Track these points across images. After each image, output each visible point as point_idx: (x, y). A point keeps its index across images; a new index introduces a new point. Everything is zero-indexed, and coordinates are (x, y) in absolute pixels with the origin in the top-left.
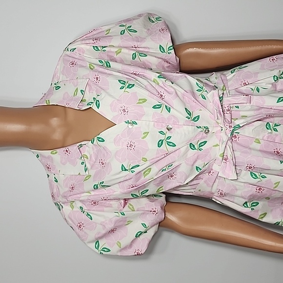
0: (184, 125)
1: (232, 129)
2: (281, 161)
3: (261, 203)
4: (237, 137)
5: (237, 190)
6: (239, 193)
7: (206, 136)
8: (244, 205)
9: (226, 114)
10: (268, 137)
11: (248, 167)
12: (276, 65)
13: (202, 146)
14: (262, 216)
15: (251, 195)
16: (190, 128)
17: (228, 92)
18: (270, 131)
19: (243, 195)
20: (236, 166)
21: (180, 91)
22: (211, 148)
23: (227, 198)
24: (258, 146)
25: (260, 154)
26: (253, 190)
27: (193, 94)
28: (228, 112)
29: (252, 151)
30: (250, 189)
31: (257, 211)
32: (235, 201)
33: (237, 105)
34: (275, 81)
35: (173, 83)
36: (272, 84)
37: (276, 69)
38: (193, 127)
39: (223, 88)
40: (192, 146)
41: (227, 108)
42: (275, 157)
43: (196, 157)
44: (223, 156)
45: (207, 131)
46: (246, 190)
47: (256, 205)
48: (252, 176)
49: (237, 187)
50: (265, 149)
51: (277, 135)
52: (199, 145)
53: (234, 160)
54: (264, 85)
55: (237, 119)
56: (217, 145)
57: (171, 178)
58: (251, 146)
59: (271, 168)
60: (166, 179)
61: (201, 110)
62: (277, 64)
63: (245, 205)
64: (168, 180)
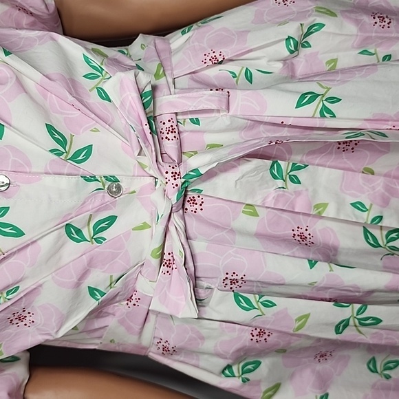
0: (46, 173)
1: (180, 182)
2: (310, 261)
3: (266, 363)
4: (199, 201)
5: (202, 338)
6: (208, 345)
7: (114, 204)
8: (223, 372)
9: (165, 142)
10: (277, 199)
11: (228, 282)
12: (293, 13)
13: (104, 229)
14: (270, 393)
15: (238, 350)
16: (64, 182)
17: (170, 80)
18: (280, 183)
19: (220, 350)
20: (196, 278)
21: (32, 78)
22: (127, 235)
23: (182, 359)
24: (252, 224)
25: (256, 243)
26: (244, 338)
27: (72, 85)
28: (171, 136)
29: (238, 238)
30: (235, 334)
31: (258, 383)
32: (202, 364)
33: (194, 117)
34: (292, 52)
35: (7, 53)
36: (284, 60)
37: (291, 20)
38: (73, 179)
39: (158, 70)
40: (73, 232)
41: (168, 125)
42: (297, 250)
43: (85, 262)
44: (163, 254)
45: (114, 187)
46: (226, 338)
47: (255, 369)
48: (238, 302)
49: (204, 332)
50: (270, 231)
51: (298, 193)
52: (94, 228)
53: (190, 264)
54: (263, 64)
55: (196, 153)
56: (144, 226)
57: (21, 324)
58: (235, 224)
59: (287, 281)
60: (6, 328)
61: (97, 131)
62: (294, 9)
63: (227, 372)
64: (12, 329)
